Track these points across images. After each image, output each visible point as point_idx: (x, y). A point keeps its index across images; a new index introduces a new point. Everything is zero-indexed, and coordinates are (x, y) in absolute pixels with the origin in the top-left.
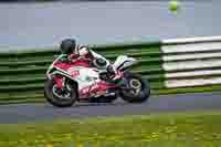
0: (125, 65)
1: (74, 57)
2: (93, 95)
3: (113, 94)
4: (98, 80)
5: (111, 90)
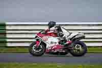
0: (76, 37)
2: (53, 51)
3: (64, 51)
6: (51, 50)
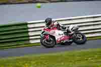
1: (51, 26)
3: (71, 41)
4: (64, 35)
5: (70, 39)
6: (60, 41)
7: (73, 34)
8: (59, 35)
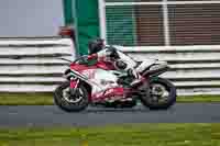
2: (106, 99)
4: (116, 84)
7: (141, 84)
8: (103, 83)
